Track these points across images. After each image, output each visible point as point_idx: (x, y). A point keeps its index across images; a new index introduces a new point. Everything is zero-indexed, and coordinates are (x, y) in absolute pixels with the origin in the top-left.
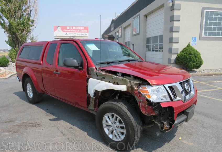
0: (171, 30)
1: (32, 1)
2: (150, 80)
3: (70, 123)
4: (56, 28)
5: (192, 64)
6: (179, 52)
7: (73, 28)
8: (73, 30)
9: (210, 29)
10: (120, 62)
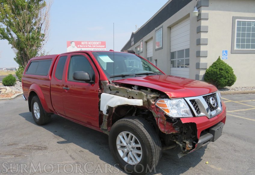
0: (199, 43)
1: (43, 13)
2: (169, 92)
3: (80, 146)
4: (69, 44)
5: (223, 81)
6: (208, 68)
7: (88, 43)
8: (88, 46)
9: (243, 41)
10: (136, 76)
